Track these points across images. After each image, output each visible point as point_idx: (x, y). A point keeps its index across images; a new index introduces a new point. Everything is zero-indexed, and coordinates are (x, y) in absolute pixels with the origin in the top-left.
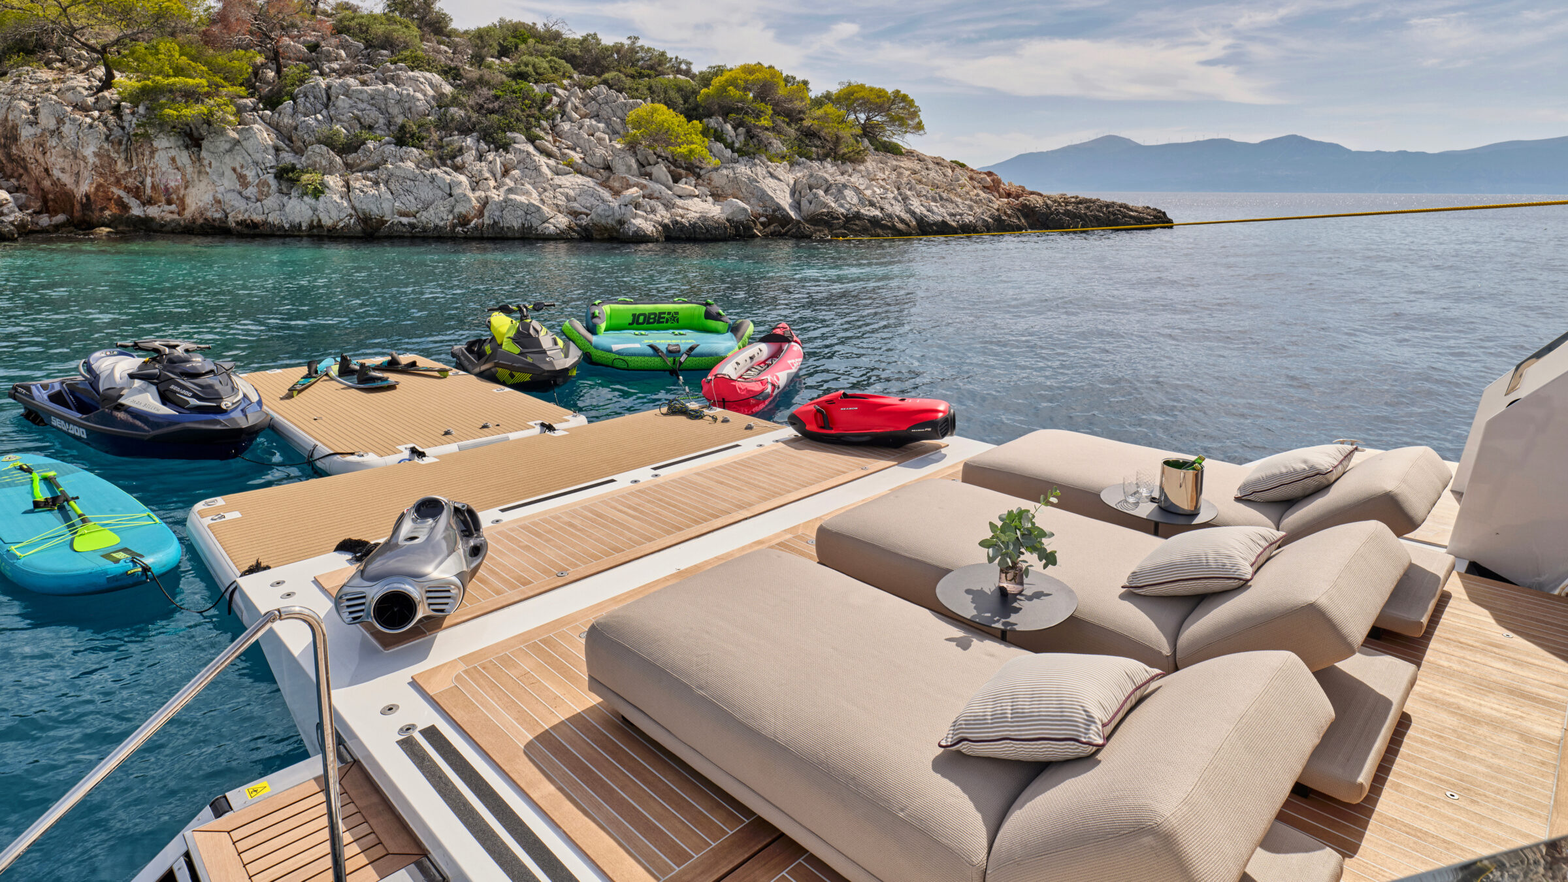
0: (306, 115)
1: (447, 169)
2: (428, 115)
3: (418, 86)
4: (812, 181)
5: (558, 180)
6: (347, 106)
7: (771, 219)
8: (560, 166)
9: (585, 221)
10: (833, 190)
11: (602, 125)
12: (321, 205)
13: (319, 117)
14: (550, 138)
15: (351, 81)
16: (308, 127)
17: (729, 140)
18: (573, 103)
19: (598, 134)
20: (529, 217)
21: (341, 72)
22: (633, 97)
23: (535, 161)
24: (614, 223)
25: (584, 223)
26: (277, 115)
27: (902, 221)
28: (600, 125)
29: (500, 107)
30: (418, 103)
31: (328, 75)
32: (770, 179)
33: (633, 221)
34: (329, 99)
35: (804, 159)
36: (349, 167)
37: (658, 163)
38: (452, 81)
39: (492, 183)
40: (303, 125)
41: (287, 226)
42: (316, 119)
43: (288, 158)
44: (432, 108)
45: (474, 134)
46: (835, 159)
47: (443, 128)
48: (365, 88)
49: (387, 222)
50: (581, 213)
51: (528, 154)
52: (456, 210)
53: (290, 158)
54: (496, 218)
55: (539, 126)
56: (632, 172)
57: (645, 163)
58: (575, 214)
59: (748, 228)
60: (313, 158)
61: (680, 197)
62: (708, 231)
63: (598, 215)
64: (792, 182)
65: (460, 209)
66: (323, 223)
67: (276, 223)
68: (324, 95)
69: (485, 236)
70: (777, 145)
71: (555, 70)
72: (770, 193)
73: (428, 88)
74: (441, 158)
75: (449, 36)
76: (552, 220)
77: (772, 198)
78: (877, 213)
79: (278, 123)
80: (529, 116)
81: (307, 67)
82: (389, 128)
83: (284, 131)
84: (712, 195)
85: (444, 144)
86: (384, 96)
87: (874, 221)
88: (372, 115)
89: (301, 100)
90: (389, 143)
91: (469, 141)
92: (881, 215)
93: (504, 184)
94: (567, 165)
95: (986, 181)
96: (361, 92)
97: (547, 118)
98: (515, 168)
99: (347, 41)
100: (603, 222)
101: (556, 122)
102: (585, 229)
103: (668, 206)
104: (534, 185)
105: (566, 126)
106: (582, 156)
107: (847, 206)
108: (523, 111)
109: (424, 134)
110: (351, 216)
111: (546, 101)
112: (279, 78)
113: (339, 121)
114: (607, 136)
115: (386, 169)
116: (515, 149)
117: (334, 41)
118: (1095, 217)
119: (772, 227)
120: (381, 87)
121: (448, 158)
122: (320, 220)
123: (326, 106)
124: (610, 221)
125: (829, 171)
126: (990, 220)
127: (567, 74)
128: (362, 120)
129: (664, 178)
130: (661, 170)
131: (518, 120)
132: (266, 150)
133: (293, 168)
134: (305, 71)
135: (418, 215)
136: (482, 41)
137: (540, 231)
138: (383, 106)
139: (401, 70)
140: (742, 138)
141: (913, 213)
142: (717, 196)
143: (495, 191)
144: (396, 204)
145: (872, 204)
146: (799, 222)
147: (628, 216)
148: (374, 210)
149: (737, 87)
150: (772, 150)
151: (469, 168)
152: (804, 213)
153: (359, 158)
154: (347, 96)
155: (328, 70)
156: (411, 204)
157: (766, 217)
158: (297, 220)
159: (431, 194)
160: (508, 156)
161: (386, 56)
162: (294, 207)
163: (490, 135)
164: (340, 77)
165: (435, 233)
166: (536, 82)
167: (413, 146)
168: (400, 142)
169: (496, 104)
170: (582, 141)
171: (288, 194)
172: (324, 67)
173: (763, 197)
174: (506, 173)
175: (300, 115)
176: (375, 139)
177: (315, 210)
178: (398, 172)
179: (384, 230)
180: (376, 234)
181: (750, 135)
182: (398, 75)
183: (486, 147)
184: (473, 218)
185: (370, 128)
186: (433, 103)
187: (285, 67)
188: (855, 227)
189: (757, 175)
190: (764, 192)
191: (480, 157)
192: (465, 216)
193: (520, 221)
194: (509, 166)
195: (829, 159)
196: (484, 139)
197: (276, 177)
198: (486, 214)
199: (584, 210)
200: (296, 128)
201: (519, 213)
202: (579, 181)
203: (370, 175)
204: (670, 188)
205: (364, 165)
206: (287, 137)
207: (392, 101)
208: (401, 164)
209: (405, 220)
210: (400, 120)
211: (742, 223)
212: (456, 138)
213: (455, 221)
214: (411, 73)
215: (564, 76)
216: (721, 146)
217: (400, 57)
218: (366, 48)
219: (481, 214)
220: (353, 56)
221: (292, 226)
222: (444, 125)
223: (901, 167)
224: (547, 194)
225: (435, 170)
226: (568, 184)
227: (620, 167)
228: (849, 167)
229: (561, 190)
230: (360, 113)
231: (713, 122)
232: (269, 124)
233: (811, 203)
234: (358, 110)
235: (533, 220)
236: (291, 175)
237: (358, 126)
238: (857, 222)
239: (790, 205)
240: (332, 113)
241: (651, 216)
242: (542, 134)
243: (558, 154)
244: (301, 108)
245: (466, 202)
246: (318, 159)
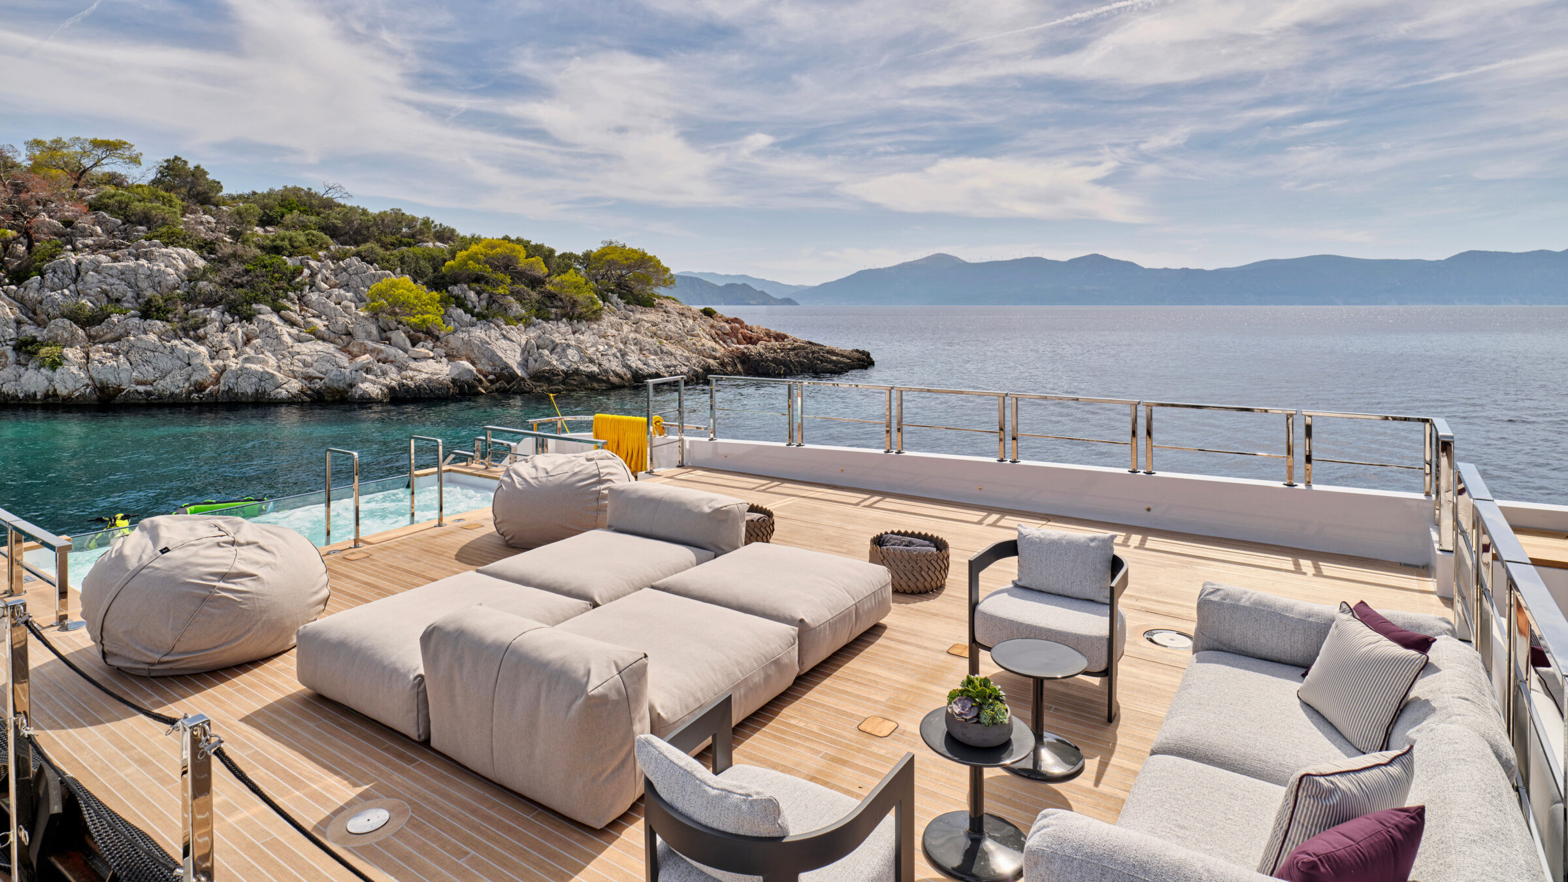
0: (53, 290)
1: (188, 341)
2: (178, 288)
3: (170, 261)
4: (540, 342)
5: (298, 347)
6: (96, 281)
7: (499, 377)
8: (302, 334)
9: (318, 385)
10: (559, 349)
11: (350, 295)
12: (58, 375)
13: (66, 292)
14: (297, 308)
15: (102, 258)
16: (53, 301)
17: (470, 305)
18: (324, 274)
19: (344, 303)
20: (263, 383)
21: (95, 248)
22: (383, 269)
23: (277, 331)
24: (345, 386)
25: (318, 387)
26: (22, 289)
27: (617, 375)
28: (348, 294)
29: (248, 282)
30: (168, 278)
31: (81, 251)
32: (503, 341)
33: (361, 385)
34: (78, 273)
35: (540, 320)
36: (92, 339)
37: (398, 329)
38: (206, 254)
39: (232, 352)
40: (49, 299)
41: (21, 395)
42: (63, 294)
43: (30, 330)
44: (183, 281)
45: (220, 307)
46: (571, 319)
47: (191, 301)
48: (116, 264)
49: (124, 390)
50: (316, 378)
51: (271, 323)
52: (193, 379)
53: (32, 331)
54: (231, 385)
55: (287, 297)
56: (372, 338)
57: (386, 328)
58: (310, 378)
59: (472, 387)
60: (55, 331)
61: (415, 359)
62: (431, 391)
63: (331, 379)
64: (524, 342)
65: (196, 377)
66: (58, 392)
67: (10, 393)
68: (74, 271)
69: (220, 401)
70: (517, 308)
71: (311, 242)
72: (500, 354)
73: (181, 263)
74: (184, 329)
75: (217, 206)
76: (285, 386)
77: (501, 358)
78: (595, 369)
79: (22, 297)
80: (277, 288)
81: (59, 242)
82: (137, 301)
83: (29, 304)
84: (447, 356)
85: (190, 315)
86: (135, 271)
87: (592, 377)
88: (120, 288)
89: (49, 276)
90: (134, 316)
91: (214, 313)
92: (597, 370)
93: (244, 353)
94: (310, 333)
95: (726, 329)
96: (111, 268)
97: (295, 290)
98: (257, 337)
99: (104, 217)
100: (335, 385)
101: (304, 293)
102: (318, 392)
103: (401, 368)
104: (274, 352)
105: (314, 296)
106: (326, 323)
107: (568, 364)
108: (272, 283)
109: (170, 307)
110: (87, 385)
111: (298, 272)
112: (29, 253)
113: (86, 295)
114: (353, 305)
115: (128, 341)
116: (259, 319)
117: (91, 217)
118: (801, 363)
119: (498, 384)
120: (132, 263)
121: (192, 330)
122: (55, 390)
123: (75, 281)
124: (341, 384)
125: (559, 332)
126: (700, 370)
127: (324, 246)
128: (110, 294)
129: (401, 343)
130: (400, 336)
131: (265, 292)
132: (6, 324)
133: (34, 340)
134: (57, 246)
135: (155, 384)
136: (241, 218)
137: (272, 396)
138: (133, 281)
139: (155, 246)
140: (484, 303)
141: (629, 367)
142: (451, 357)
143: (234, 359)
144: (134, 374)
145: (591, 361)
146: (523, 379)
147: (359, 378)
148: (112, 380)
149: (478, 261)
150: (512, 313)
151: (211, 339)
152: (531, 370)
153: (103, 331)
154: (96, 272)
155: (81, 246)
156: (148, 372)
157: (495, 375)
158: (32, 390)
159: (169, 364)
160: (251, 327)
161: (143, 231)
162: (30, 378)
163: (235, 308)
164: (93, 252)
165: (171, 401)
166: (290, 256)
167: (157, 319)
168: (145, 315)
169: (245, 279)
170: (328, 310)
171: (25, 365)
172: (78, 243)
173: (493, 358)
174: (247, 341)
175: (46, 290)
176: (120, 313)
177: (51, 381)
178: (139, 344)
179: (119, 398)
180: (112, 402)
181: (492, 300)
182: (152, 251)
183: (230, 319)
184: (209, 385)
185: (118, 300)
186: (185, 277)
187: (38, 241)
188: (573, 382)
189: (490, 337)
190: (494, 353)
191: (224, 328)
192: (201, 384)
193: (254, 387)
194: (251, 335)
195: (564, 320)
196: (229, 312)
197: (14, 349)
198: (222, 381)
199: (318, 375)
200: (41, 303)
201: (254, 380)
202: (319, 348)
203: (112, 346)
204: (406, 351)
205: (108, 336)
206: (31, 311)
207: (143, 276)
208: (143, 336)
209: (141, 388)
210: (149, 293)
211: (467, 383)
212: (202, 310)
213: (191, 388)
214: (164, 250)
215: (321, 248)
216: (460, 311)
217: (156, 233)
218: (124, 224)
219: (217, 381)
220: (110, 233)
221: (27, 396)
222: (191, 298)
223: (643, 320)
224: (284, 361)
225: (176, 342)
226: (306, 351)
227: (360, 334)
228: (583, 326)
229: (299, 357)
230: (108, 288)
231: (456, 290)
232: (14, 298)
233: (536, 361)
234: (107, 285)
235: (267, 386)
236: (29, 348)
237: (106, 299)
238: (576, 377)
239: (519, 364)
240: (80, 287)
241: (381, 380)
242: (289, 304)
243: (302, 322)
244: (48, 283)
245: (202, 370)
246: (60, 332)
